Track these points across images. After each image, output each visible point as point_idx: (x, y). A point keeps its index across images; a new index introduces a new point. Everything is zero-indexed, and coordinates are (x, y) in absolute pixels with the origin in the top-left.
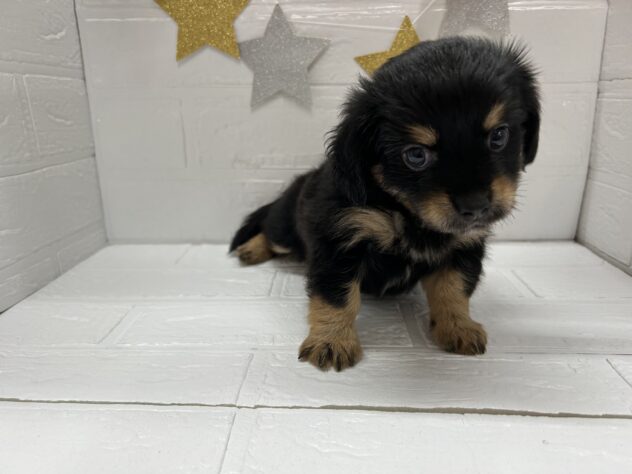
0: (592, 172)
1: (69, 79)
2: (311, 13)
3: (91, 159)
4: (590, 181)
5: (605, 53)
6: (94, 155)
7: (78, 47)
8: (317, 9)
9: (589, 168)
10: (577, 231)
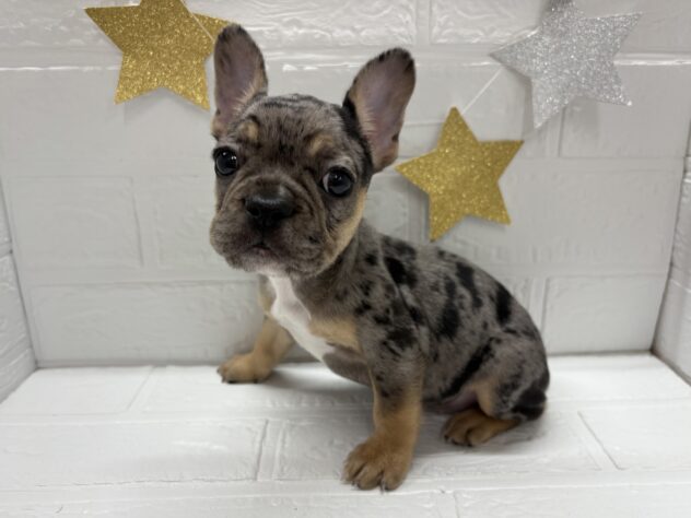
0: (675, 270)
2: (310, 62)
3: (7, 258)
4: (672, 280)
6: (11, 252)
8: (320, 57)
9: (672, 264)
10: (655, 341)
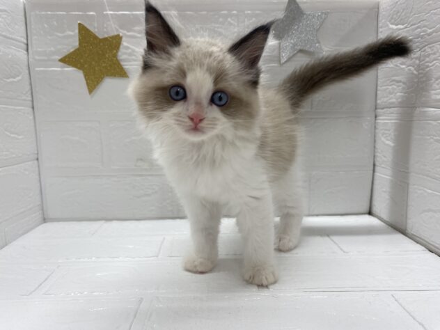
0: (376, 168)
1: (23, 108)
3: (36, 162)
4: (376, 173)
5: (378, 92)
6: (37, 159)
7: (29, 87)
9: (374, 165)
10: (370, 207)
